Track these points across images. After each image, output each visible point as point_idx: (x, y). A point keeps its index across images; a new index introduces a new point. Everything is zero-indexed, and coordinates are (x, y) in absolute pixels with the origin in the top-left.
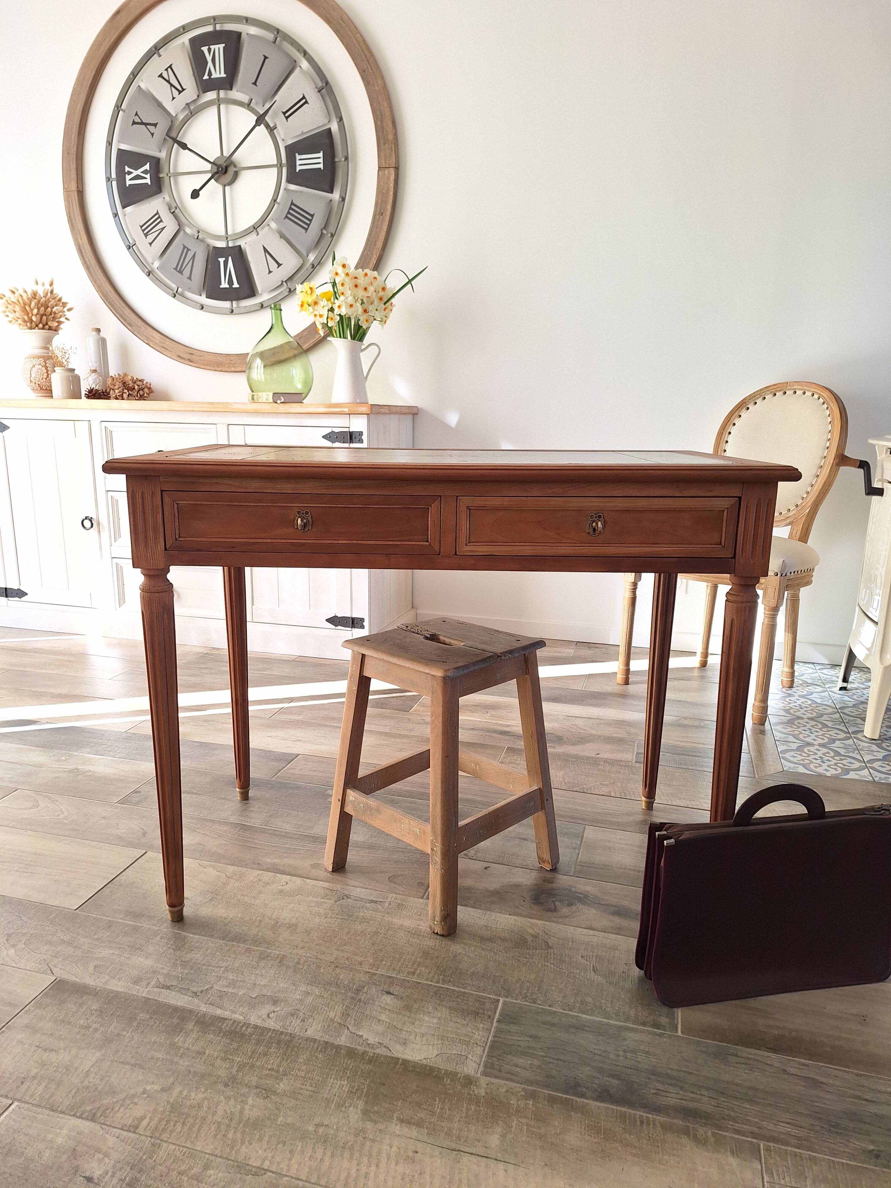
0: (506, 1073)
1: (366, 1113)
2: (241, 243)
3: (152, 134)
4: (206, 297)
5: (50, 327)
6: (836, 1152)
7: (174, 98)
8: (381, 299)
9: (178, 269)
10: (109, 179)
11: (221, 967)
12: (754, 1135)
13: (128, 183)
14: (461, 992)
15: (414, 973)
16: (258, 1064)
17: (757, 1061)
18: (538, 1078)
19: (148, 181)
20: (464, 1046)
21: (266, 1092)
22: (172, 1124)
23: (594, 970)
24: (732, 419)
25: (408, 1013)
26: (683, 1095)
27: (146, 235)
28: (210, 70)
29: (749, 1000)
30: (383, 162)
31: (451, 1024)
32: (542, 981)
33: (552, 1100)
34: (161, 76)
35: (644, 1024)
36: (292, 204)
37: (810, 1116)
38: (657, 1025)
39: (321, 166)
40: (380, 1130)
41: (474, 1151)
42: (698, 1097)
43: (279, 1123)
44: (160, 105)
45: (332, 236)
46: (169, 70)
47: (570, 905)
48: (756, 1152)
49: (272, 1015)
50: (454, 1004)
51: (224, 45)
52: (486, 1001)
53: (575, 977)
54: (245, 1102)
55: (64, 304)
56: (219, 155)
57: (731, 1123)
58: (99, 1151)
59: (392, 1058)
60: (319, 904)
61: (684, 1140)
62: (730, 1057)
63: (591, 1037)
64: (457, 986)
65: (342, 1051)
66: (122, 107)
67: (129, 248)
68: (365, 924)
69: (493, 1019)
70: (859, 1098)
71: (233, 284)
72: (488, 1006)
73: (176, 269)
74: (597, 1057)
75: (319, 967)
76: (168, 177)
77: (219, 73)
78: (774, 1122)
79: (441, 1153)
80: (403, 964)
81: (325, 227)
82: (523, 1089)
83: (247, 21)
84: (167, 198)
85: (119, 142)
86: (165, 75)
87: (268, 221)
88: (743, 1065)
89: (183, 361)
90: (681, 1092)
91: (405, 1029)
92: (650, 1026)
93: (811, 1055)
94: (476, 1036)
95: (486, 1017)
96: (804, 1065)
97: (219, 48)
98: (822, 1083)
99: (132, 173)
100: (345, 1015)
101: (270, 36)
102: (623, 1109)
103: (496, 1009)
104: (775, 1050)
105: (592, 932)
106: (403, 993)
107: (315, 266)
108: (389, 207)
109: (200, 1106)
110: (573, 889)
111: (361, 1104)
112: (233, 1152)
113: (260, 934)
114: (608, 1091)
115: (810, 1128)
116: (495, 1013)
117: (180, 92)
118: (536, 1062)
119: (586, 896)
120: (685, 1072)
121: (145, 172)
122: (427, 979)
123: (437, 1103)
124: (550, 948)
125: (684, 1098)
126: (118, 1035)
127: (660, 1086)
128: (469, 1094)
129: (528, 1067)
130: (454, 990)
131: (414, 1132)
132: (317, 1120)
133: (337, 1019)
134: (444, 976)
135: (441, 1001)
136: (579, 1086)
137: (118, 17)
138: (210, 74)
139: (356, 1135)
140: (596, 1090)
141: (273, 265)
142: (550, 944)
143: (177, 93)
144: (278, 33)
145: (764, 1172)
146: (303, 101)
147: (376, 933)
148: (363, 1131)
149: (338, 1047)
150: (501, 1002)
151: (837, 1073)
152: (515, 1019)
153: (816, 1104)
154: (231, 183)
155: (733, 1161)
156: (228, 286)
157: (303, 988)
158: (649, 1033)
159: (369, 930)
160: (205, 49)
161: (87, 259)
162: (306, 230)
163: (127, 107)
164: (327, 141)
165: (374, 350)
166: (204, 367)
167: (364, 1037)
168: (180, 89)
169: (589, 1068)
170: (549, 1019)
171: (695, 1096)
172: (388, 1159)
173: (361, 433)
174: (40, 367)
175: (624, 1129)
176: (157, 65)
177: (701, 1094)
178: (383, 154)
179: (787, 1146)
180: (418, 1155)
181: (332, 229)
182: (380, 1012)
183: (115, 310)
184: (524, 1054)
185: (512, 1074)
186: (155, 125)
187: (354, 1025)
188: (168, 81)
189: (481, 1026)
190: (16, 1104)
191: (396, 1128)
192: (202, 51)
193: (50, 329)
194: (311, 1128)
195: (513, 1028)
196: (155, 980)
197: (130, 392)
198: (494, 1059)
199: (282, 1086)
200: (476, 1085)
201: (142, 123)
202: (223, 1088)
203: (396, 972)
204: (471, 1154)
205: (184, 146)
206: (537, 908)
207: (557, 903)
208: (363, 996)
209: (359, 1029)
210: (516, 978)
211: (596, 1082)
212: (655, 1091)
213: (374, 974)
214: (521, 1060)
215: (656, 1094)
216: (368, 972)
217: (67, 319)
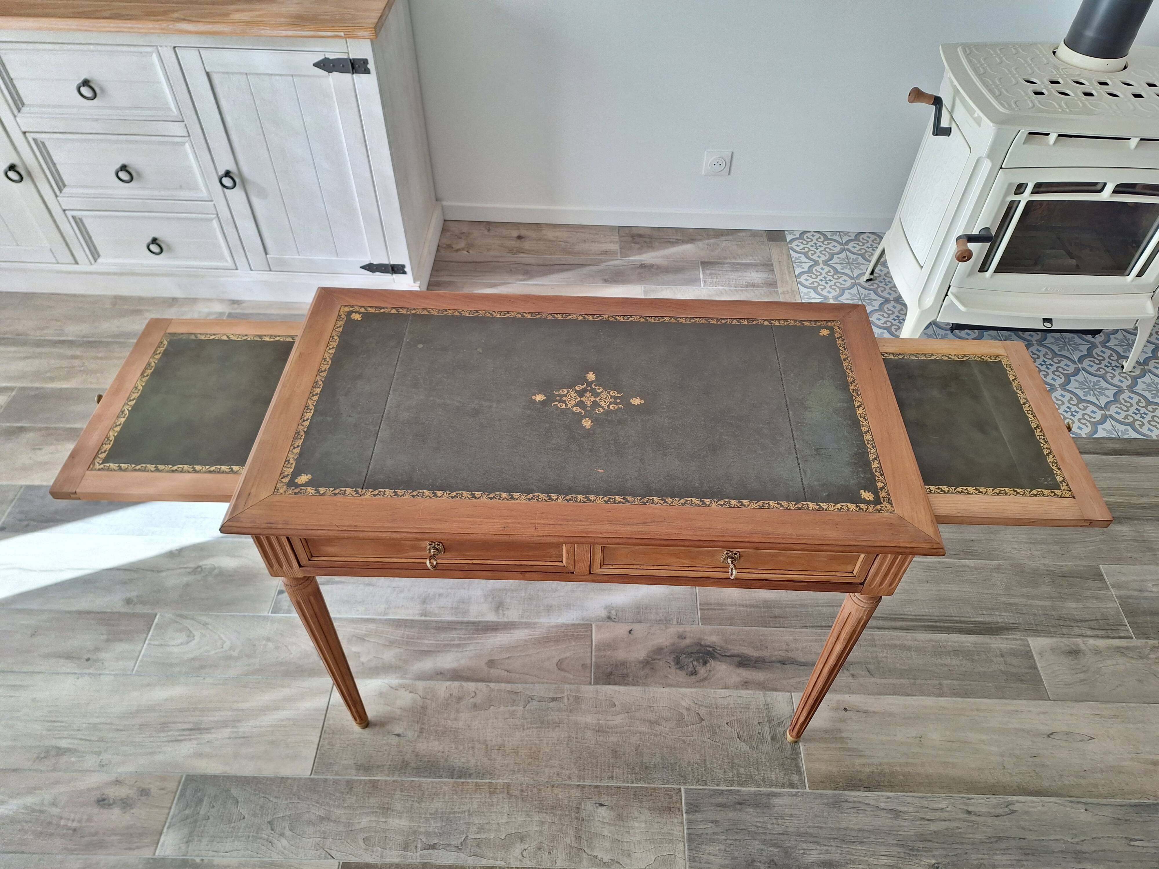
0: (705, 863)
11: (465, 812)
14: (651, 788)
15: (612, 777)
17: (860, 802)
18: (727, 862)
20: (670, 845)
23: (739, 738)
25: (621, 823)
26: (819, 850)
31: (656, 826)
32: (705, 760)
35: (783, 786)
37: (897, 845)
38: (792, 785)
42: (830, 848)
47: (705, 663)
49: (525, 854)
50: (651, 804)
52: (672, 793)
53: (727, 749)
60: (512, 714)
62: (843, 804)
63: (752, 810)
64: (648, 783)
68: (557, 729)
69: (682, 811)
70: (923, 819)
72: (675, 798)
74: (761, 830)
75: (540, 790)
78: (876, 857)
80: (601, 769)
88: (852, 810)
90: (818, 848)
91: (625, 840)
92: (788, 788)
93: (892, 787)
94: (675, 833)
95: (677, 810)
96: (888, 798)
98: (901, 812)
100: (578, 838)
103: (681, 800)
104: (868, 788)
105: (727, 692)
106: (611, 801)
110: (702, 643)
113: (479, 763)
114: (773, 860)
115: (898, 856)
116: (682, 804)
118: (722, 847)
119: (714, 649)
120: (818, 827)
122: (624, 782)
124: (703, 720)
125: (821, 852)
127: (804, 846)
129: (717, 853)
130: (647, 788)
133: (574, 844)
134: (635, 774)
135: (641, 802)
136: (754, 861)
140: (766, 862)
142: (702, 716)
147: (569, 738)
150: (683, 791)
151: (909, 800)
152: (697, 807)
153: (899, 833)
157: (536, 818)
158: (788, 794)
159: (563, 736)
167: (599, 857)
169: (757, 843)
170: (720, 800)
171: (827, 848)
173: (365, 61)
177: (831, 846)
182: (602, 828)
184: (712, 841)
185: (709, 863)
187: (589, 847)
189: (676, 820)
195: (698, 816)
196: (419, 841)
198: (694, 852)
203: (599, 779)
206: (681, 673)
207: (695, 663)
208: (584, 814)
209: (592, 849)
210: (687, 762)
211: (764, 854)
212: (802, 852)
213: (583, 787)
214: (711, 848)
215: (803, 854)
216: (579, 786)
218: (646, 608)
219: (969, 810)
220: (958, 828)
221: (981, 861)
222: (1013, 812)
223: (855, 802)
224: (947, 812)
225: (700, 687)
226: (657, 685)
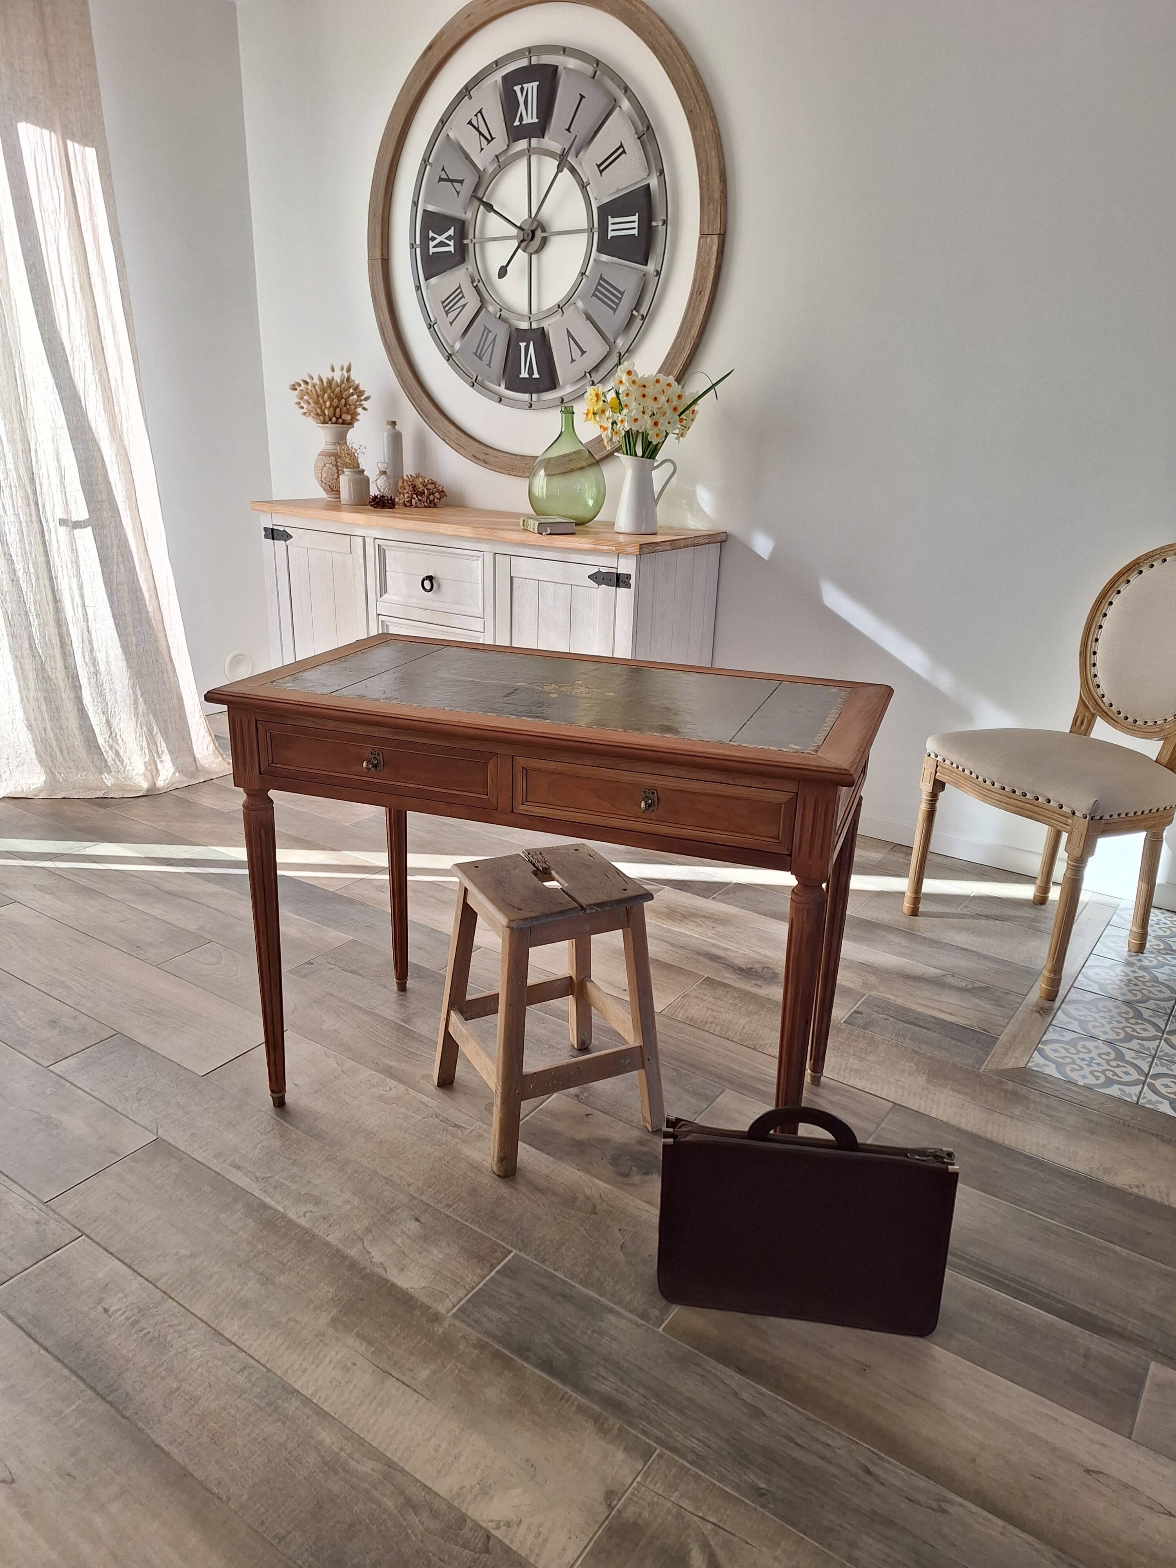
0: (473, 1320)
1: (334, 1320)
2: (545, 324)
3: (458, 193)
4: (505, 388)
5: (344, 420)
6: (724, 1478)
7: (482, 149)
8: (675, 409)
9: (478, 354)
10: (412, 246)
11: (291, 1159)
12: (658, 1440)
13: (432, 250)
14: (481, 1234)
15: (450, 1206)
16: (274, 1254)
17: (717, 1376)
18: (498, 1333)
19: (451, 249)
20: (452, 1286)
21: (266, 1280)
22: (184, 1285)
23: (621, 1247)
24: (1116, 585)
25: (422, 1243)
26: (618, 1386)
27: (447, 313)
28: (521, 114)
29: (757, 1316)
30: (706, 227)
31: (454, 1263)
32: (563, 1244)
33: (497, 1355)
34: (470, 123)
35: (631, 1311)
36: (601, 278)
37: (727, 1441)
38: (644, 1316)
39: (635, 232)
40: (337, 1338)
41: (401, 1378)
42: (631, 1392)
43: (262, 1308)
44: (468, 157)
45: (643, 318)
46: (479, 115)
47: (646, 1173)
48: (646, 1455)
49: (308, 1214)
50: (468, 1245)
51: (538, 83)
52: (499, 1250)
53: (598, 1248)
54: (245, 1284)
55: (361, 393)
56: (527, 217)
57: (644, 1423)
58: (123, 1291)
59: (384, 1279)
60: (407, 1117)
61: (590, 1425)
62: (692, 1365)
63: (572, 1309)
64: (482, 1229)
65: (346, 1262)
66: (430, 161)
67: (430, 326)
69: (494, 1268)
70: (792, 1440)
71: (533, 374)
72: (498, 1254)
73: (475, 354)
74: (564, 1329)
75: (371, 1179)
76: (472, 244)
77: (530, 117)
78: (687, 1435)
79: (373, 1371)
80: (447, 1195)
81: (637, 307)
82: (478, 1338)
83: (564, 52)
84: (470, 269)
85: (425, 202)
86: (475, 123)
87: (576, 298)
88: (698, 1377)
89: (477, 461)
90: (619, 1383)
91: (410, 1256)
92: (636, 1315)
93: (776, 1387)
94: (469, 1280)
95: (489, 1265)
96: (761, 1393)
97: (532, 87)
98: (764, 1415)
99: (436, 239)
100: (368, 1230)
101: (589, 69)
102: (554, 1382)
103: (503, 1260)
104: (742, 1371)
105: (648, 1207)
106: (430, 1222)
107: (622, 355)
108: (709, 285)
109: (211, 1277)
111: (335, 1311)
112: (216, 1322)
113: (339, 1135)
114: (552, 1362)
115: (718, 1451)
116: (499, 1263)
117: (489, 142)
118: (505, 1318)
120: (637, 1366)
121: (448, 238)
122: (458, 1216)
123: (397, 1328)
124: (595, 1213)
125: (618, 1388)
126: (180, 1200)
127: (603, 1372)
128: (429, 1329)
129: (495, 1320)
130: (477, 1232)
131: (362, 1347)
132: (292, 1315)
133: (359, 1232)
134: (477, 1216)
135: (459, 1239)
136: (529, 1350)
137: (431, 53)
138: (521, 119)
139: (316, 1336)
140: (542, 1358)
141: (576, 352)
142: (597, 1210)
143: (486, 142)
144: (597, 65)
145: (642, 1473)
146: (621, 150)
147: (441, 1159)
148: (324, 1334)
149: (344, 1257)
150: (512, 1254)
151: (789, 1411)
152: (514, 1274)
153: (742, 1433)
154: (538, 251)
155: (620, 1456)
156: (528, 376)
157: (347, 1196)
158: (630, 1320)
159: (436, 1154)
160: (517, 88)
161: (388, 339)
162: (615, 310)
163: (434, 161)
164: (644, 200)
165: (668, 468)
166: (498, 470)
167: (372, 1255)
168: (489, 138)
169: (549, 1337)
170: (545, 1282)
171: (629, 1390)
172: (330, 1362)
173: (628, 576)
174: (331, 466)
175: (542, 1398)
176: (467, 109)
177: (636, 1391)
178: (706, 218)
179: (681, 1458)
180: (354, 1367)
181: (644, 310)
182: (399, 1235)
183: (414, 399)
184: (500, 1307)
185: (477, 1322)
186: (461, 182)
187: (370, 1241)
188: (477, 129)
189: (479, 1271)
190: (83, 1237)
191: (351, 1340)
192: (515, 91)
193: (344, 423)
194: (284, 1320)
195: (507, 1281)
196: (233, 1157)
197: (419, 497)
198: (471, 1305)
199: (282, 1279)
200: (440, 1324)
201: (448, 180)
202: (236, 1268)
203: (436, 1201)
204: (398, 1379)
205: (489, 207)
206: (609, 1167)
207: (634, 1169)
208: (393, 1216)
209: (372, 1246)
210: (542, 1235)
211: (548, 1351)
212: (596, 1375)
213: (415, 1198)
214: (494, 1313)
215: (595, 1378)
216: (412, 1195)
217: (364, 409)
218: (625, 1106)
219: (871, 1470)
220: (836, 1476)
221: (837, 1528)
222: (944, 1511)
223: (710, 1372)
224: (835, 1453)
225: (619, 1188)
226: (574, 1165)
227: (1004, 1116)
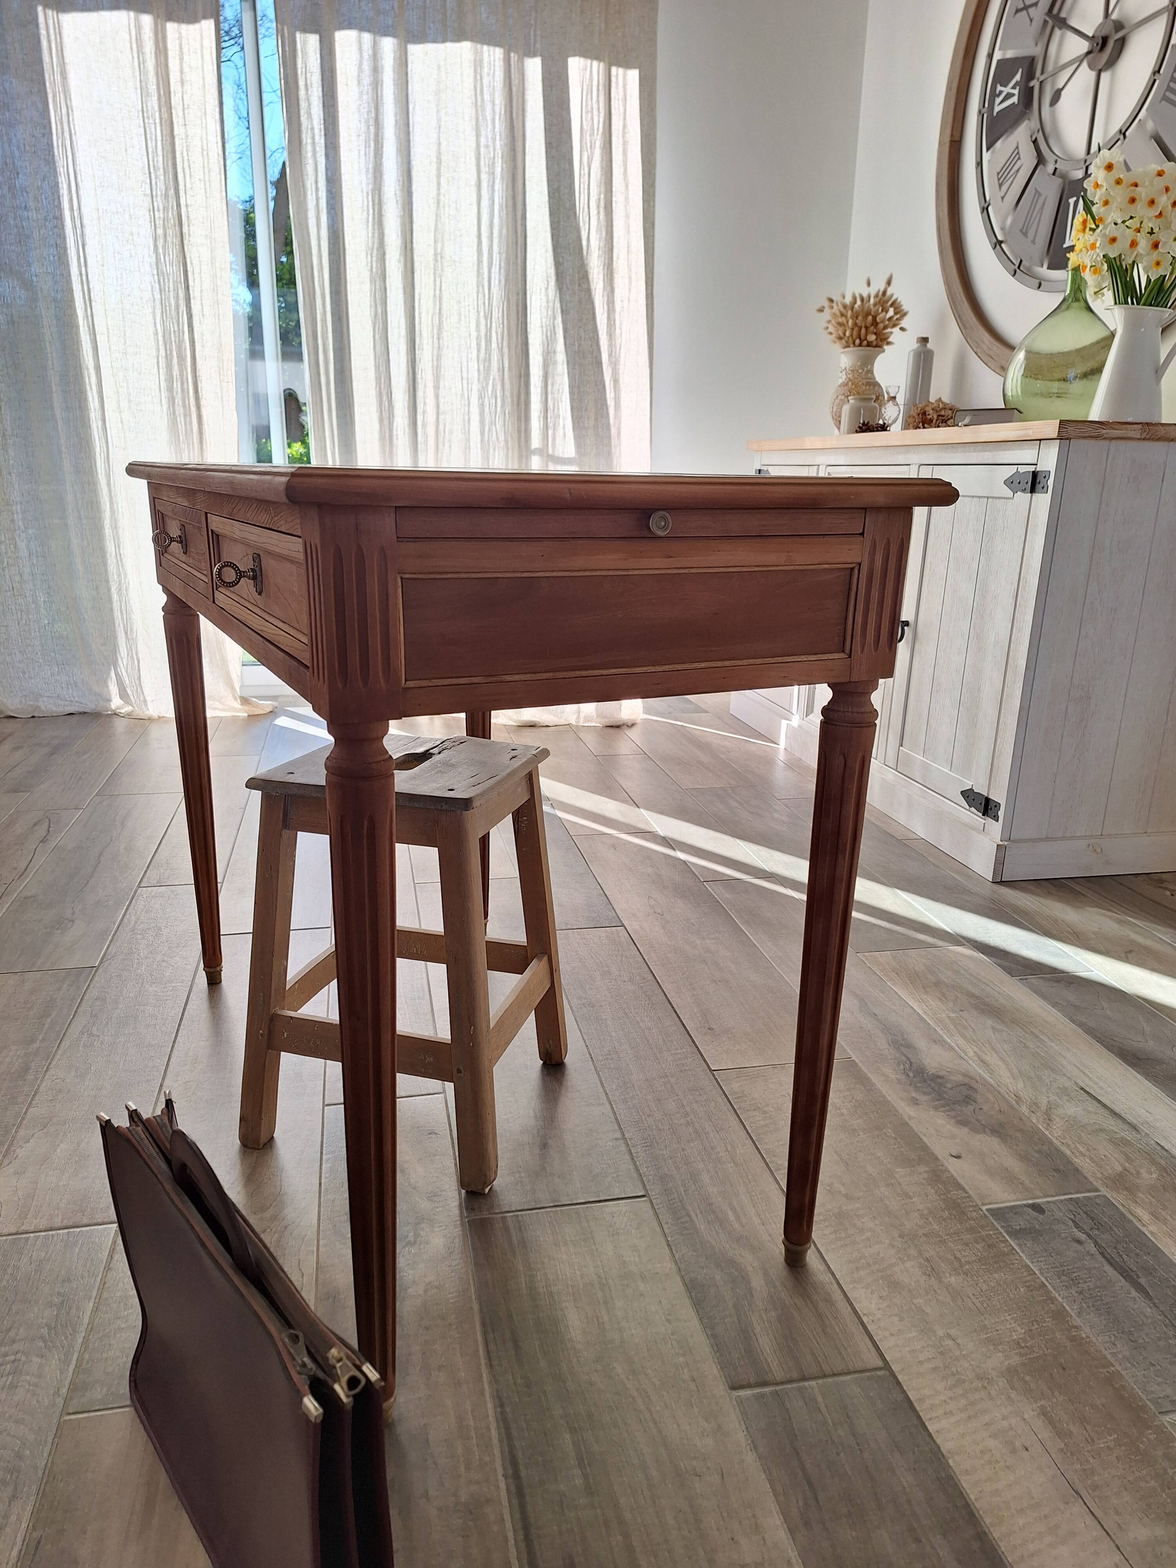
3: (1031, 22)
4: (1047, 267)
9: (1024, 229)
10: (981, 113)
13: (997, 109)
19: (1016, 99)
55: (899, 309)
56: (1101, 19)
67: (984, 211)
73: (1021, 231)
76: (1040, 83)
84: (1033, 120)
85: (1000, 50)
87: (1144, 112)
99: (1003, 92)
121: (1015, 86)
154: (1109, 63)
173: (1046, 475)
186: (1036, 4)
193: (871, 345)
201: (1024, 8)
205: (1064, 25)
217: (902, 329)
227: (1089, 1520)
